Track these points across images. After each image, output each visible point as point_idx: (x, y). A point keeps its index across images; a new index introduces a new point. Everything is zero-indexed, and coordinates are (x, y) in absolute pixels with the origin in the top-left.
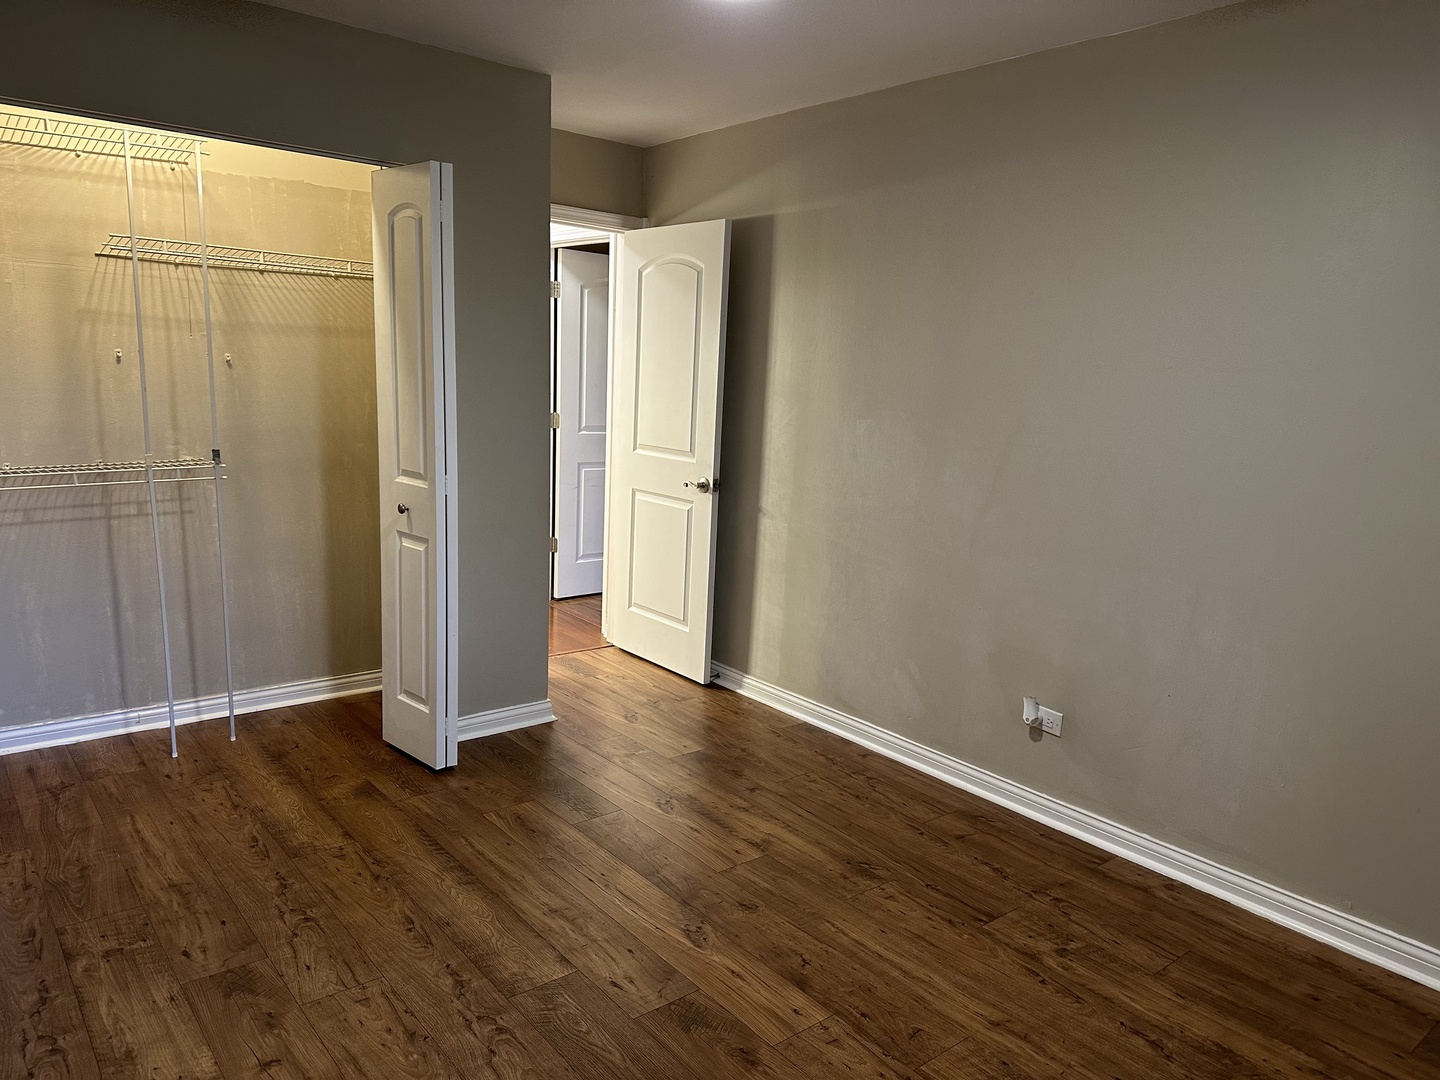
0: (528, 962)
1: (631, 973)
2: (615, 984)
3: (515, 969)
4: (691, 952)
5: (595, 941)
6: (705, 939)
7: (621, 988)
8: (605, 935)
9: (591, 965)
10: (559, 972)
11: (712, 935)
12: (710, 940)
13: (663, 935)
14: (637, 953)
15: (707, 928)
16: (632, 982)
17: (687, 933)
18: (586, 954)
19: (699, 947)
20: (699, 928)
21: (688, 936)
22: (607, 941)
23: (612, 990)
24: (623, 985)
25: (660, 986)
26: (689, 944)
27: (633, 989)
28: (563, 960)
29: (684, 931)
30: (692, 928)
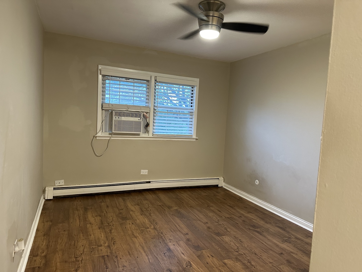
0: (234, 265)
1: (208, 258)
2: (212, 256)
3: (237, 264)
4: (192, 260)
5: (217, 267)
6: (187, 263)
7: (211, 255)
8: (214, 269)
9: (218, 262)
10: (226, 261)
11: (184, 264)
12: (186, 263)
13: (197, 266)
14: (206, 262)
15: (185, 266)
16: (208, 256)
17: (191, 265)
18: (219, 264)
19: (189, 261)
20: (187, 266)
21: (191, 264)
22: (213, 267)
23: (213, 255)
24: (210, 256)
25: (202, 254)
26: (191, 263)
27: (208, 254)
28: (225, 264)
29: (192, 267)
30: (189, 267)
